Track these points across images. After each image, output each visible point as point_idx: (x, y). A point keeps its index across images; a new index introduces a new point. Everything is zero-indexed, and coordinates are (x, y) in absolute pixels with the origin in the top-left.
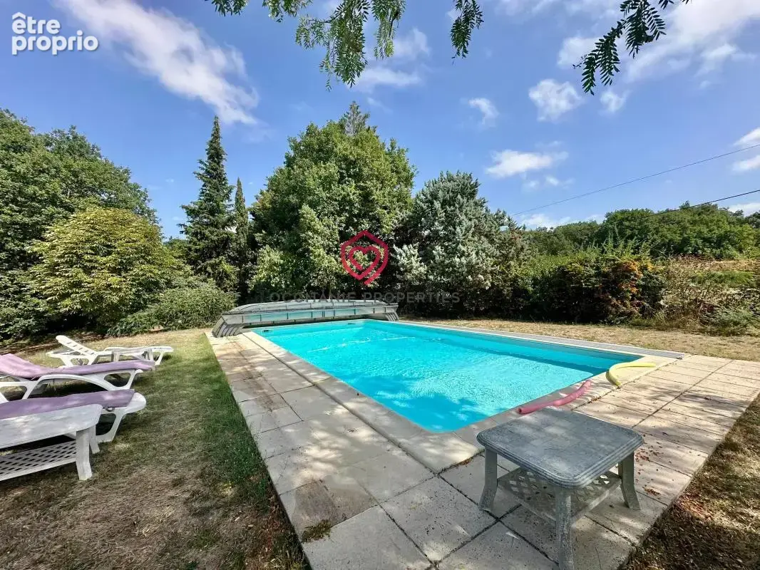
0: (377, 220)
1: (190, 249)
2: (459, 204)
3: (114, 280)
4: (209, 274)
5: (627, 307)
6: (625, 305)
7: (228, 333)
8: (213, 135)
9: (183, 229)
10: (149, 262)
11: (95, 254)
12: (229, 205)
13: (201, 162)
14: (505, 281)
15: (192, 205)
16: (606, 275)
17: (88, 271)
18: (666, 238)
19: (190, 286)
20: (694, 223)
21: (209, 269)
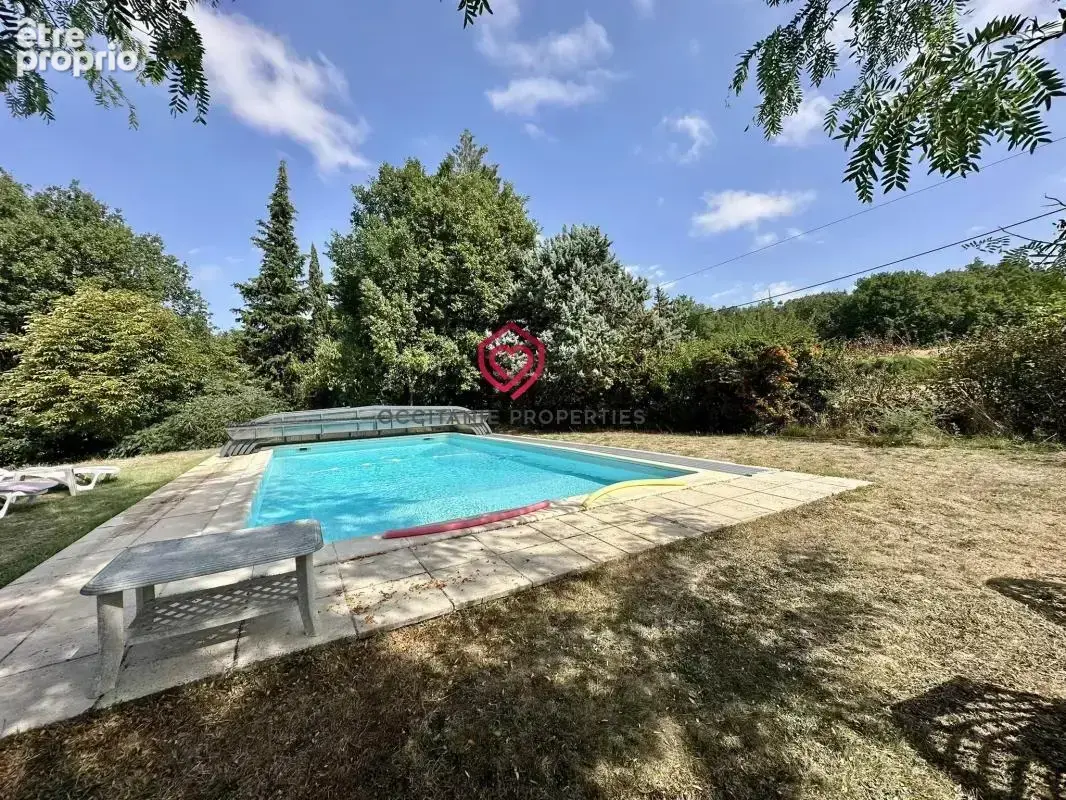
0: (477, 297)
1: (247, 343)
2: (576, 271)
3: (112, 383)
4: (275, 377)
5: (776, 410)
6: (775, 406)
7: (237, 451)
8: (277, 186)
9: (239, 316)
10: (160, 360)
11: (86, 351)
12: (302, 283)
13: (261, 223)
14: (634, 377)
15: (250, 283)
16: (750, 365)
17: (74, 372)
18: (943, 312)
19: (229, 391)
20: (985, 290)
21: (274, 370)
